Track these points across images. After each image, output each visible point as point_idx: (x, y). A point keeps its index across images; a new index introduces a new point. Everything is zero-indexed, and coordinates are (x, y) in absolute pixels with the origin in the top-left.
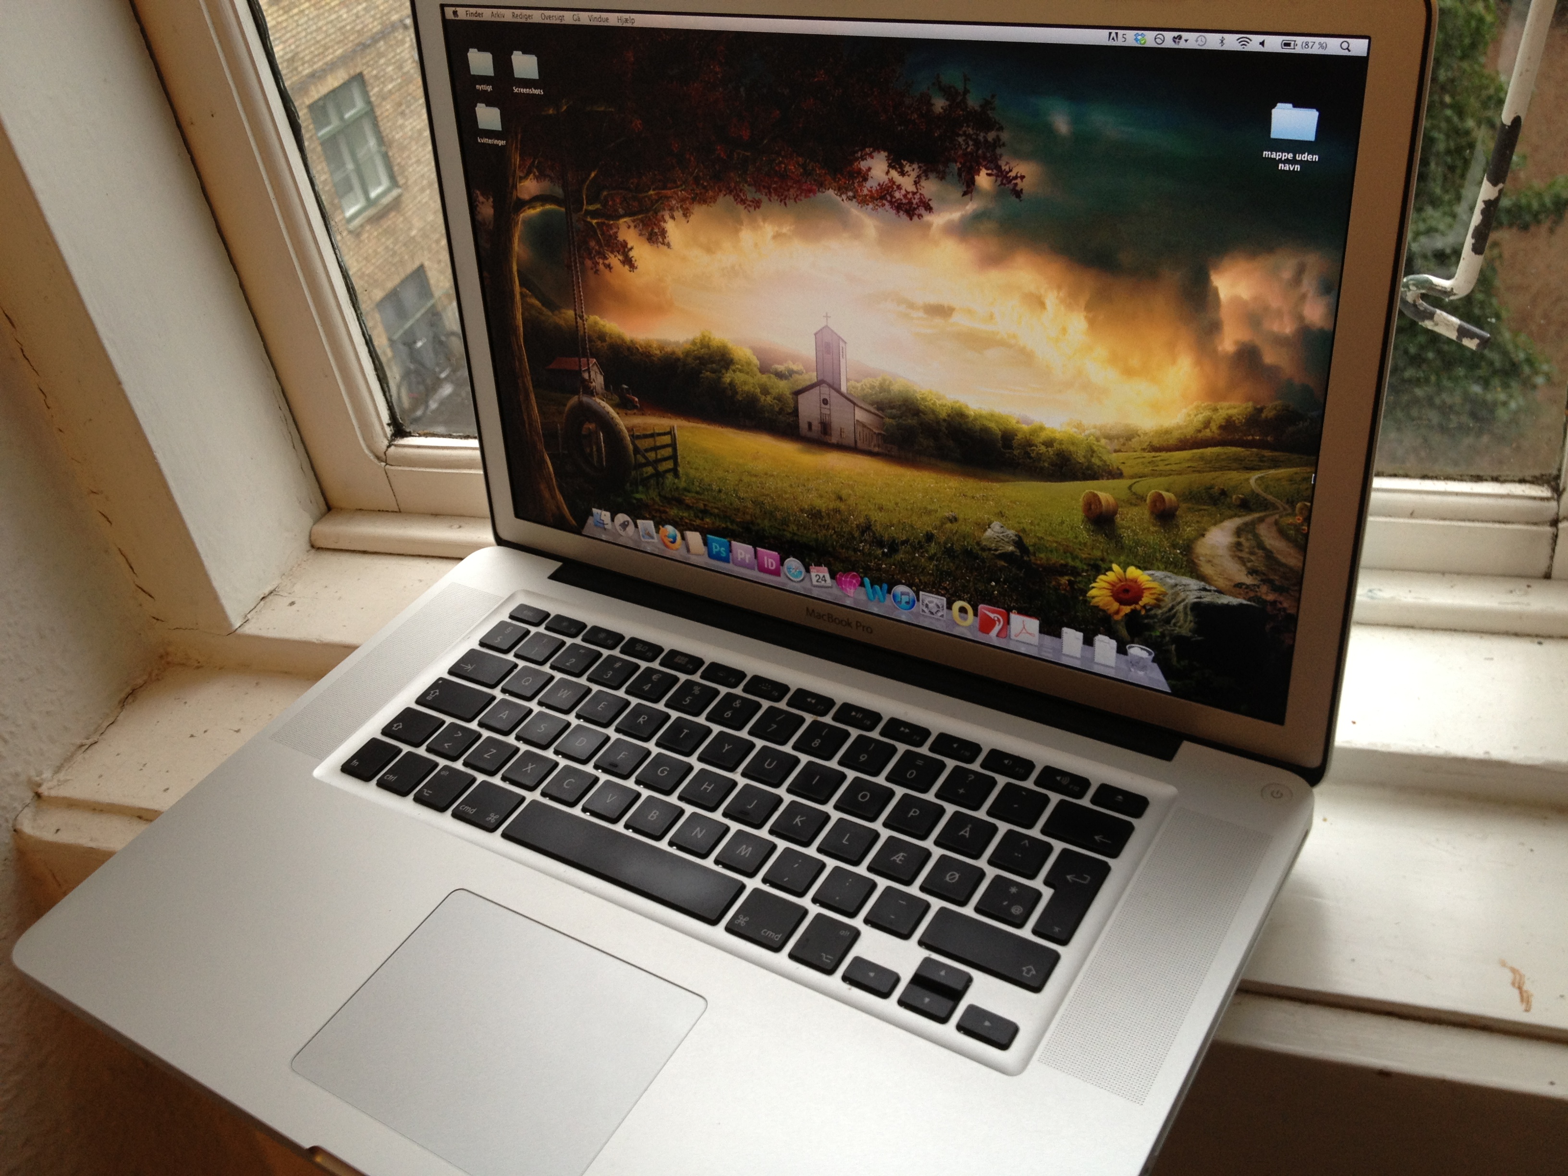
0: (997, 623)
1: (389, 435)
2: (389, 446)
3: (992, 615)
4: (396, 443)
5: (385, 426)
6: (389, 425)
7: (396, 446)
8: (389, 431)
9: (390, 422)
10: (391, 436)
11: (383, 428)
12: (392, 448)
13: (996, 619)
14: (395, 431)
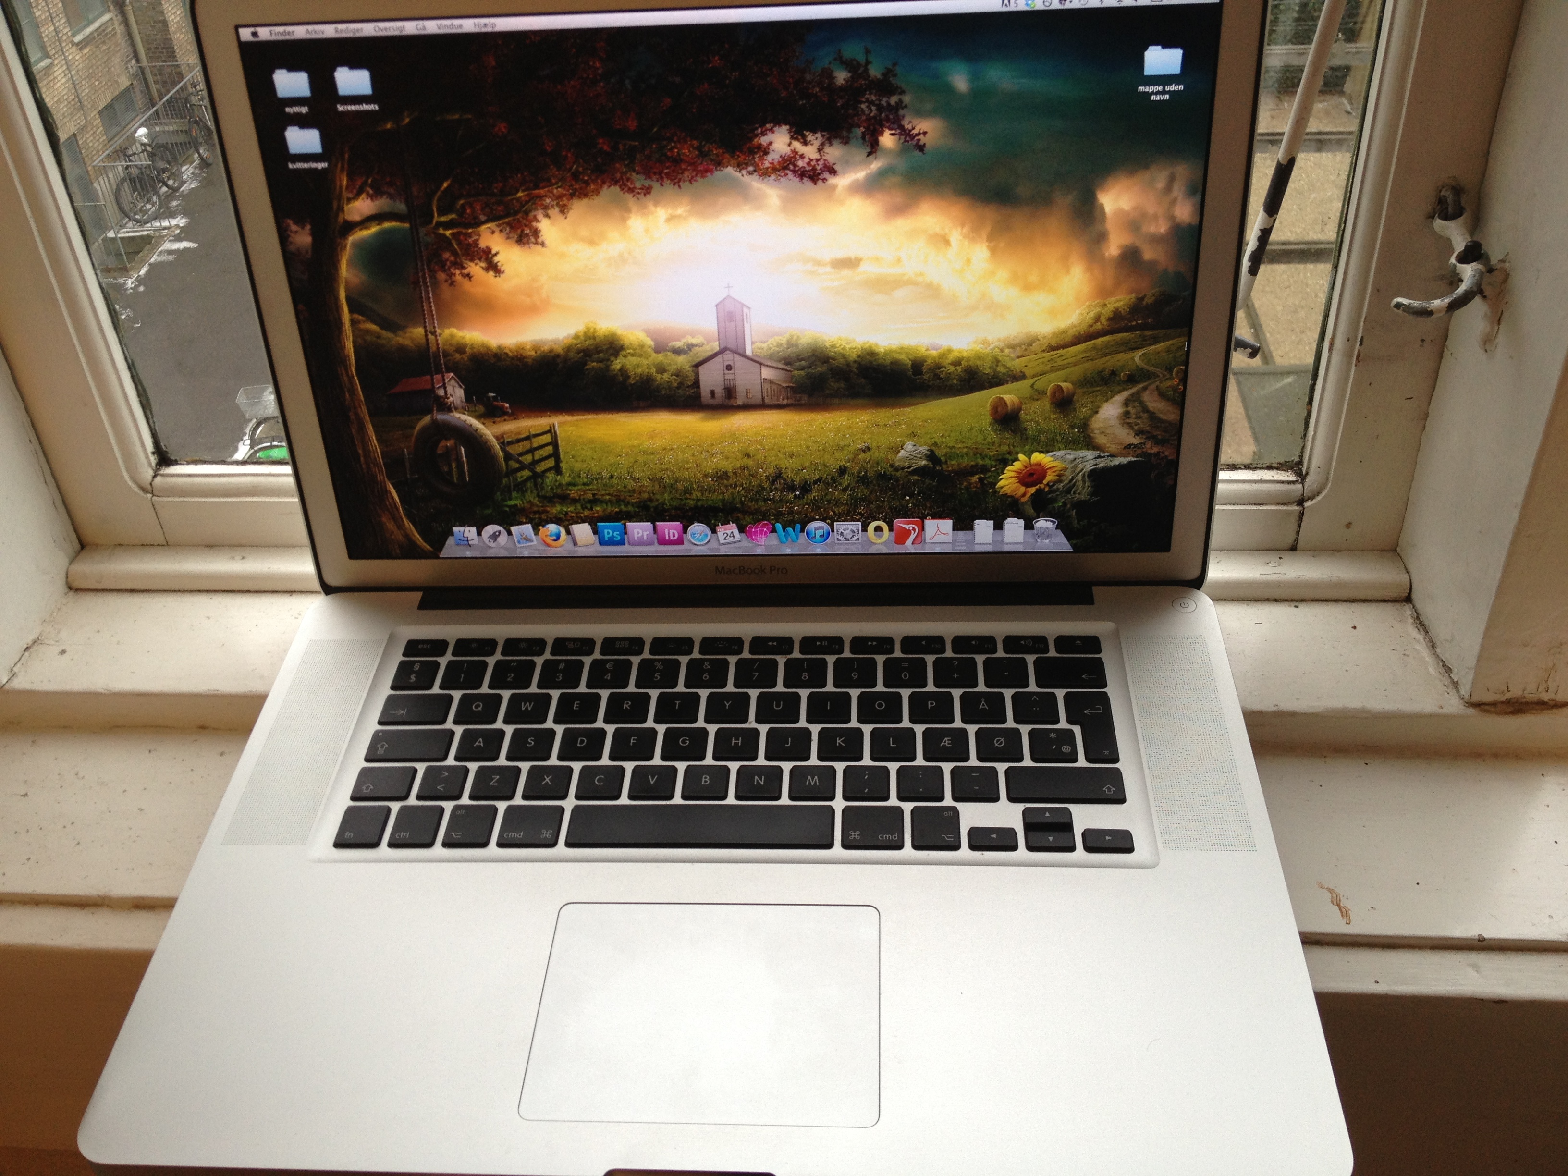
0: (913, 532)
1: (154, 464)
2: (155, 476)
3: (907, 527)
4: (162, 472)
5: (150, 455)
6: (153, 453)
7: (162, 475)
8: (153, 459)
9: (153, 450)
10: (156, 466)
11: (147, 458)
12: (159, 479)
13: (911, 529)
14: (159, 459)
